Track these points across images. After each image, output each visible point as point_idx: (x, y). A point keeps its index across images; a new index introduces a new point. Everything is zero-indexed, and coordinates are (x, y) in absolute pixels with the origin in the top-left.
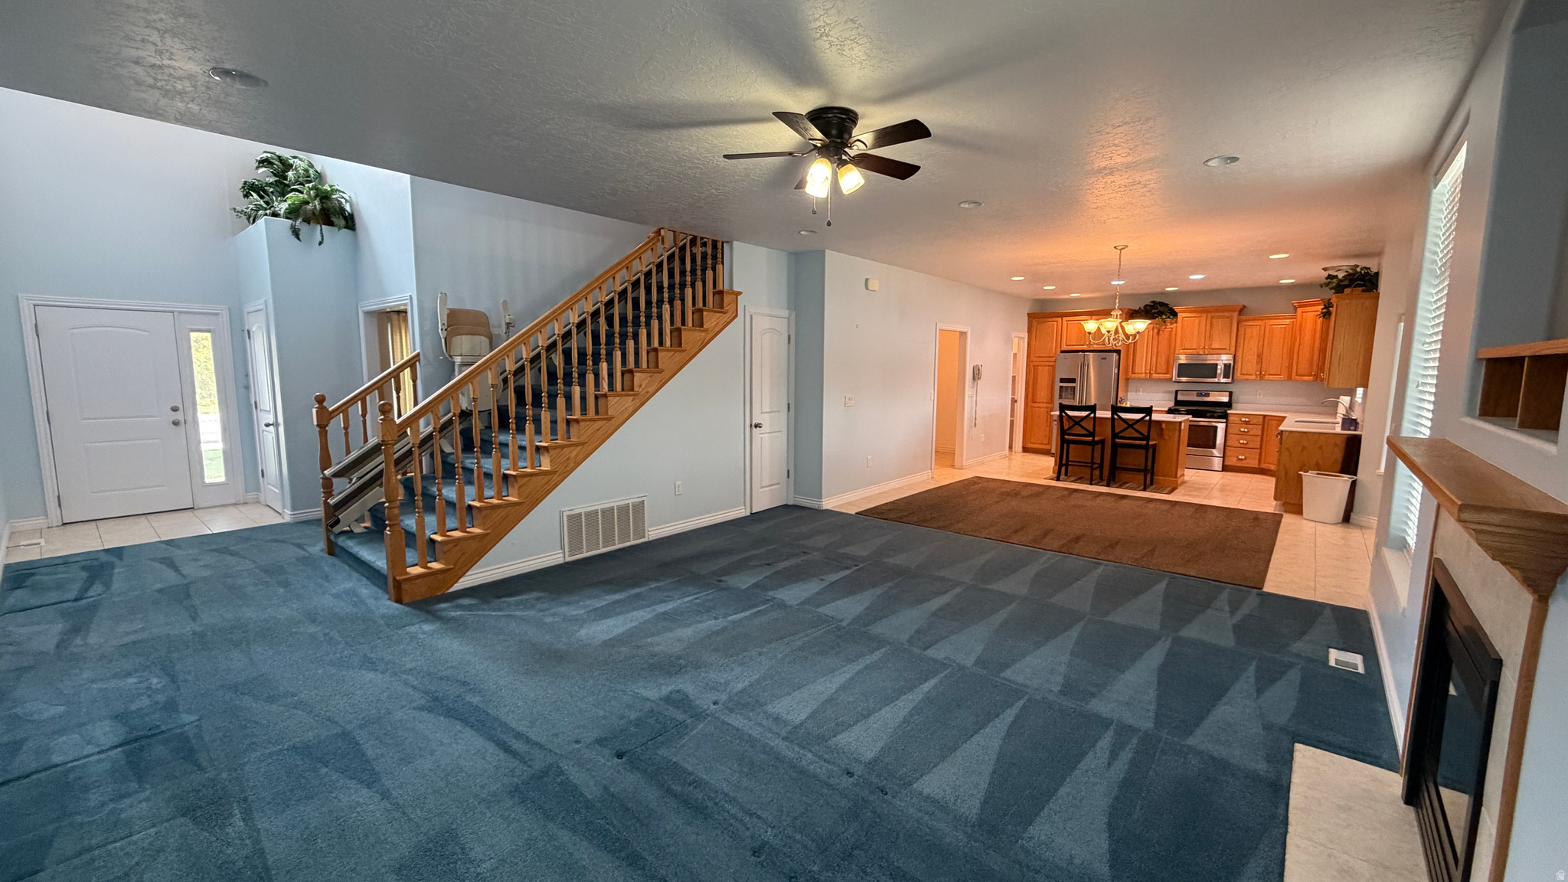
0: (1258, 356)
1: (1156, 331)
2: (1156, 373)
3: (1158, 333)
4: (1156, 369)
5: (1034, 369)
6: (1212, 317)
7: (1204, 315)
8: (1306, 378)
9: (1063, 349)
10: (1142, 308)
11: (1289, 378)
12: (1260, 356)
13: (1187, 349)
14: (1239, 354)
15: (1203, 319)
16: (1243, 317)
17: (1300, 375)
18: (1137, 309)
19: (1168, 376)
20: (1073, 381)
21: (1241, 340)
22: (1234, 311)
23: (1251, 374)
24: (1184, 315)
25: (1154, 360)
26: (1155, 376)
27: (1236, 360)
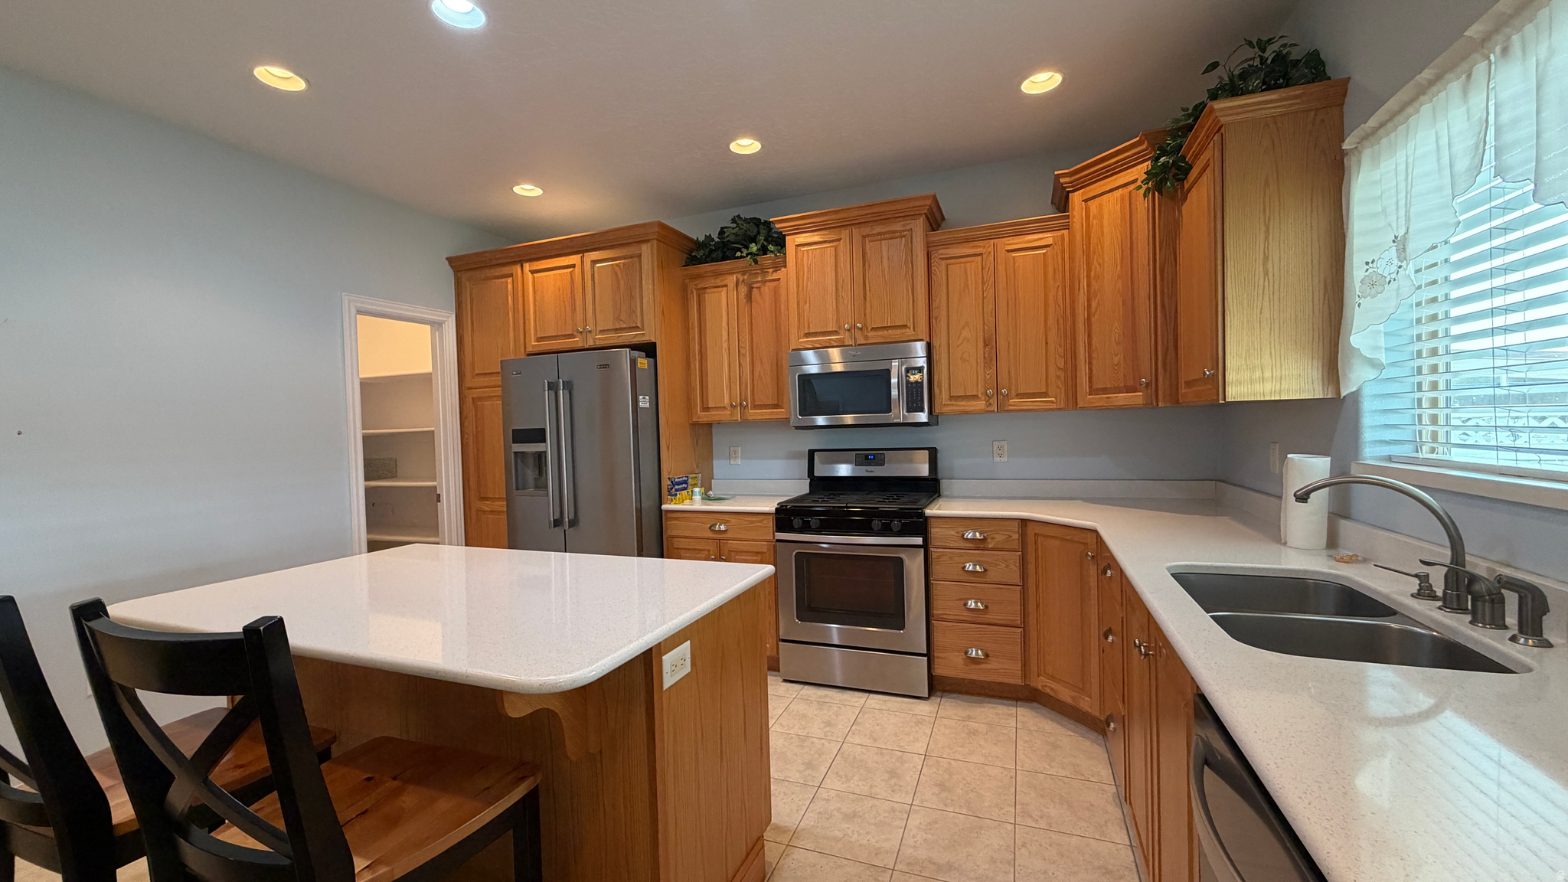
0: (986, 345)
1: (743, 289)
2: (755, 407)
3: (749, 297)
4: (753, 400)
5: (476, 409)
6: (864, 237)
7: (845, 234)
8: (1122, 398)
9: (530, 349)
10: (715, 237)
11: (1072, 400)
12: (989, 342)
13: (816, 334)
14: (939, 342)
15: (843, 246)
16: (937, 236)
17: (1104, 391)
18: (702, 239)
19: (780, 413)
20: (539, 436)
21: (940, 299)
22: (915, 216)
23: (975, 397)
24: (801, 239)
25: (747, 370)
26: (753, 414)
27: (935, 357)
